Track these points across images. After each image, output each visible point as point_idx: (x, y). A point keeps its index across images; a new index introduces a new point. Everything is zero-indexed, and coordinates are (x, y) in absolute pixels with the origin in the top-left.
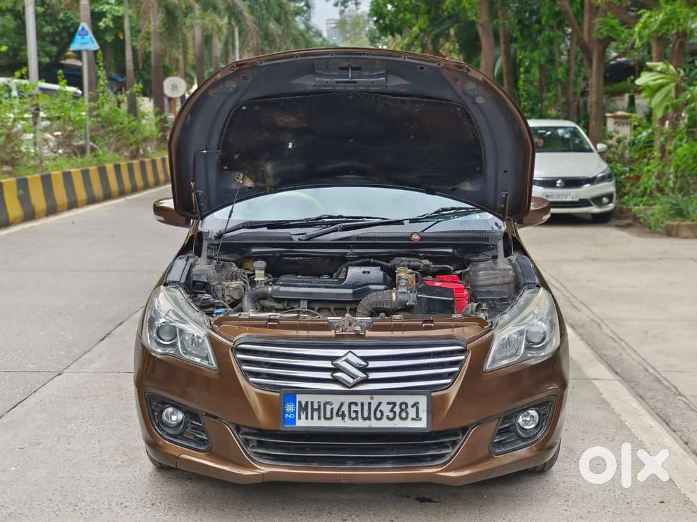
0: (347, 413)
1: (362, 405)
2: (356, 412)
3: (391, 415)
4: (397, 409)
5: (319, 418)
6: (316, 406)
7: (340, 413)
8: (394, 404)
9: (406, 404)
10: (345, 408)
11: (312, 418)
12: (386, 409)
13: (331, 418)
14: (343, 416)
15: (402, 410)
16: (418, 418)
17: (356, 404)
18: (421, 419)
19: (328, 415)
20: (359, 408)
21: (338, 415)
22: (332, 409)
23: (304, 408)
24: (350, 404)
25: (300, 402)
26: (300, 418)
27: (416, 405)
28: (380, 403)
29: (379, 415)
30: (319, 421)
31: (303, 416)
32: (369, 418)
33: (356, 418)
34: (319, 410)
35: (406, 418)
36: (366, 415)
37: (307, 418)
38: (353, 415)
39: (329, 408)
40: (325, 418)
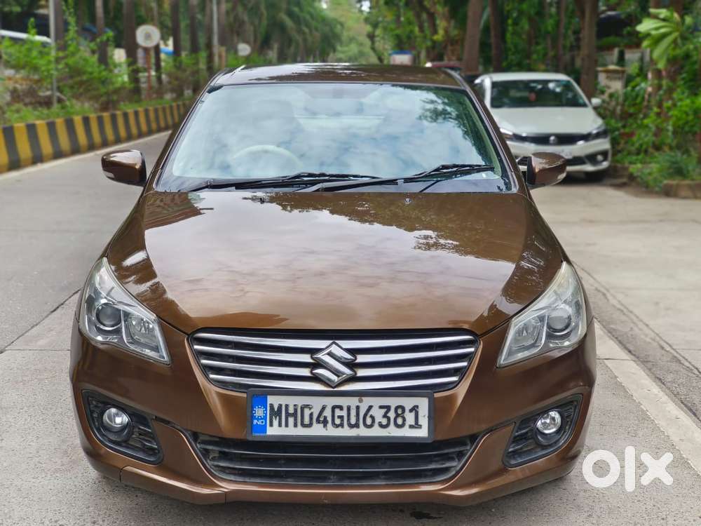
0: (329, 419)
1: (349, 409)
2: (341, 417)
3: (384, 422)
4: (392, 414)
5: (295, 425)
6: (291, 410)
7: (322, 419)
8: (388, 408)
9: (403, 408)
10: (328, 413)
11: (287, 425)
12: (378, 414)
13: (310, 425)
14: (325, 422)
15: (397, 416)
16: (417, 425)
17: (341, 408)
18: (420, 427)
19: (307, 421)
20: (344, 413)
21: (318, 421)
22: (311, 415)
23: (276, 413)
24: (334, 408)
25: (272, 406)
26: (271, 425)
27: (415, 409)
28: (370, 407)
29: (369, 421)
30: (296, 428)
31: (276, 422)
32: (357, 426)
33: (342, 425)
34: (295, 415)
35: (402, 426)
36: (353, 421)
37: (280, 425)
38: (338, 421)
39: (307, 412)
40: (303, 425)
